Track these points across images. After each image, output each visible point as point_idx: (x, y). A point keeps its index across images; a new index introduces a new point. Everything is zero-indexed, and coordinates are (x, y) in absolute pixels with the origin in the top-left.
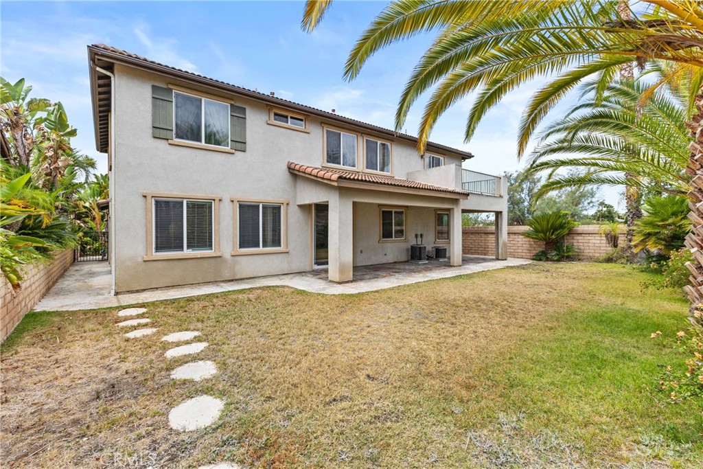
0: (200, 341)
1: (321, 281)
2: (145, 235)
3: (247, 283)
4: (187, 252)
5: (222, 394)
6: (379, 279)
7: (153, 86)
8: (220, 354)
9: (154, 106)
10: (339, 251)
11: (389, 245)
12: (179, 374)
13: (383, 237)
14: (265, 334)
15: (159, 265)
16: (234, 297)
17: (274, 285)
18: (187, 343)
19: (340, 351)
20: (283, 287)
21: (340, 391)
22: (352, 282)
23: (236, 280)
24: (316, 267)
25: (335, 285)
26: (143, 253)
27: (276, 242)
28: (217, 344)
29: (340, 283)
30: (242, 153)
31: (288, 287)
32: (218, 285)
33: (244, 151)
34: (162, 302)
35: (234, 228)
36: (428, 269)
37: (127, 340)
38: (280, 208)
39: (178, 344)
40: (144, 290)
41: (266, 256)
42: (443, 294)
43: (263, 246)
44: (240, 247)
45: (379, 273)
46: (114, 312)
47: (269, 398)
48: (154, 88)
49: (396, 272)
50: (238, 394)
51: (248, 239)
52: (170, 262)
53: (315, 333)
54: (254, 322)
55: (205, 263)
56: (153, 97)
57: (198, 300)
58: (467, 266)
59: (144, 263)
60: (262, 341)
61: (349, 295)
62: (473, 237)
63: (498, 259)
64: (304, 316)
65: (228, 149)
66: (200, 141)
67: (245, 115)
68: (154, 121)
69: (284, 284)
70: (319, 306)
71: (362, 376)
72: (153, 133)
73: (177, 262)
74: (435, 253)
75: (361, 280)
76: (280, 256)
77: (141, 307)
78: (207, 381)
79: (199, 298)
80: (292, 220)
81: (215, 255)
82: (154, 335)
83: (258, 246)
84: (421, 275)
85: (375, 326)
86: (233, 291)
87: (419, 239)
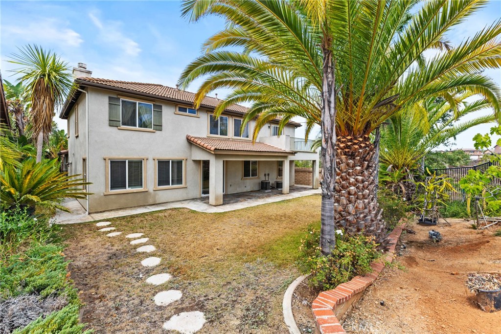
0: (145, 237)
1: (205, 204)
2: (105, 181)
3: (163, 206)
4: (128, 189)
5: (160, 256)
6: (238, 203)
7: (109, 97)
8: (156, 243)
9: (110, 108)
10: (215, 188)
11: (248, 181)
12: (140, 250)
13: (244, 177)
14: (175, 234)
15: (113, 197)
16: (157, 215)
17: (178, 207)
18: (139, 238)
19: (208, 240)
20: (184, 208)
21: (205, 254)
22: (222, 205)
23: (156, 204)
24: (203, 195)
25: (213, 207)
26: (104, 191)
27: (179, 181)
28: (153, 239)
29: (215, 206)
30: (160, 132)
31: (186, 208)
32: (146, 208)
33: (161, 130)
34: (117, 218)
35: (155, 175)
36: (269, 196)
37: (109, 238)
38: (181, 162)
39: (135, 239)
40: (104, 211)
41: (173, 190)
42: (268, 212)
43: (172, 185)
44: (159, 185)
45: (240, 199)
46: (94, 224)
47: (178, 257)
48: (110, 98)
49: (249, 198)
50: (166, 256)
51: (163, 180)
52: (119, 196)
53: (198, 233)
54: (169, 228)
55: (139, 195)
56: (109, 104)
57: (137, 217)
58: (293, 194)
59: (104, 197)
60: (174, 237)
61: (219, 213)
62: (302, 174)
63: (313, 189)
64: (194, 225)
65: (151, 130)
66: (136, 126)
67: (161, 109)
68: (110, 117)
69: (184, 207)
70: (202, 219)
71: (215, 249)
72: (109, 123)
73: (122, 195)
74: (276, 185)
75: (228, 203)
76: (182, 190)
77: (107, 221)
78: (153, 252)
79: (137, 216)
80: (188, 169)
81: (144, 191)
82: (121, 235)
83: (169, 184)
84: (263, 200)
85: (227, 229)
86: (156, 211)
87: (267, 177)
